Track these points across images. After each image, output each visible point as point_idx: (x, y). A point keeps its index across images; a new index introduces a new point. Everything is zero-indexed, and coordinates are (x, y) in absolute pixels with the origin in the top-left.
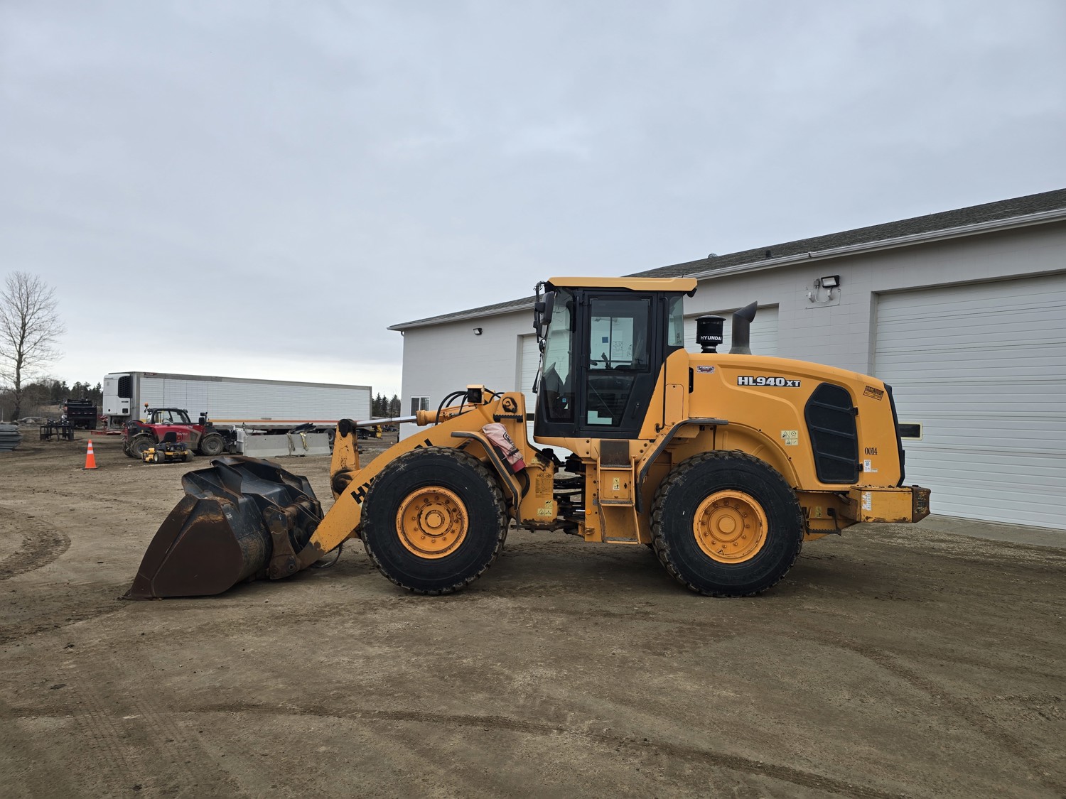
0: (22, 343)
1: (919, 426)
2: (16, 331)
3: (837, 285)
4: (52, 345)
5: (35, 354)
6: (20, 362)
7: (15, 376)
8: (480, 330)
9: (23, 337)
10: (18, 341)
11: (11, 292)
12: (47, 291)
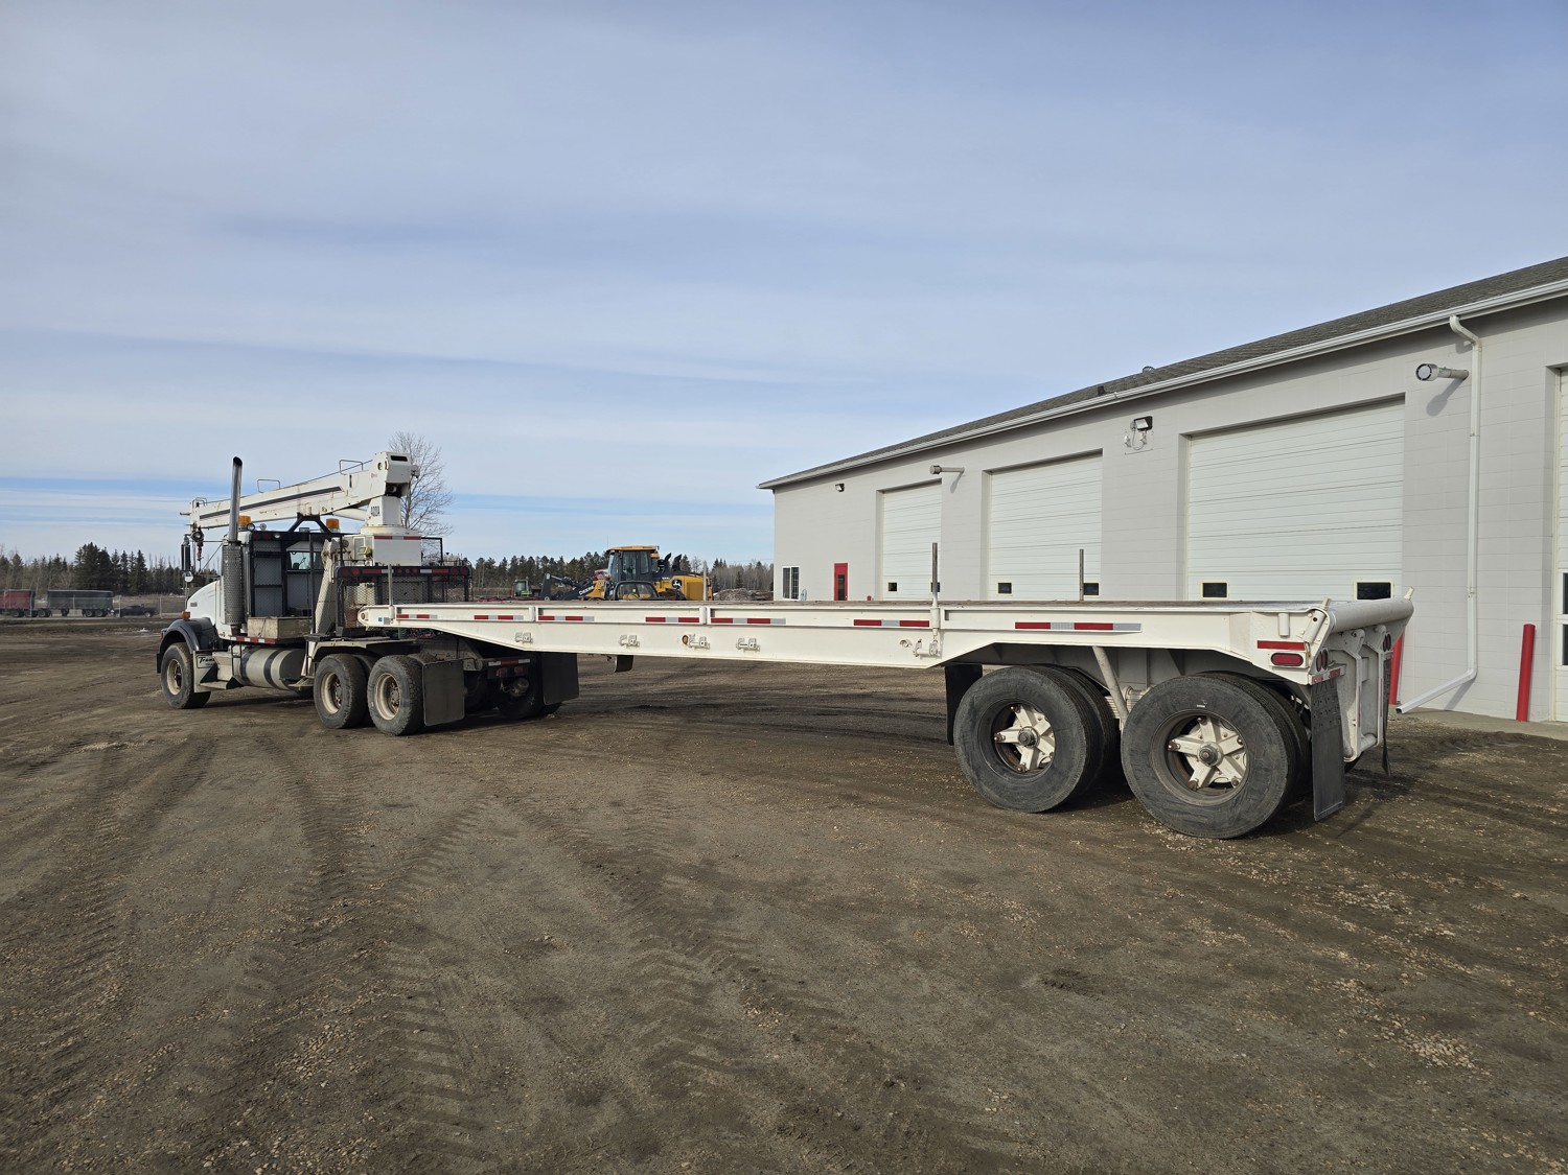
0: (407, 516)
1: (1225, 585)
3: (1150, 428)
4: (439, 516)
8: (842, 485)
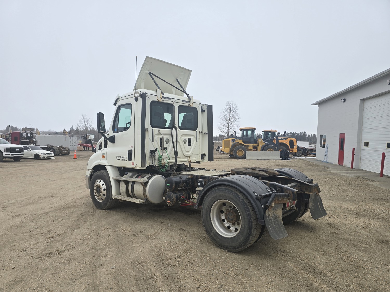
2: (227, 119)
5: (232, 126)
6: (228, 129)
7: (227, 132)
8: (345, 100)
9: (229, 121)
10: (228, 122)
11: (227, 107)
12: (236, 105)
